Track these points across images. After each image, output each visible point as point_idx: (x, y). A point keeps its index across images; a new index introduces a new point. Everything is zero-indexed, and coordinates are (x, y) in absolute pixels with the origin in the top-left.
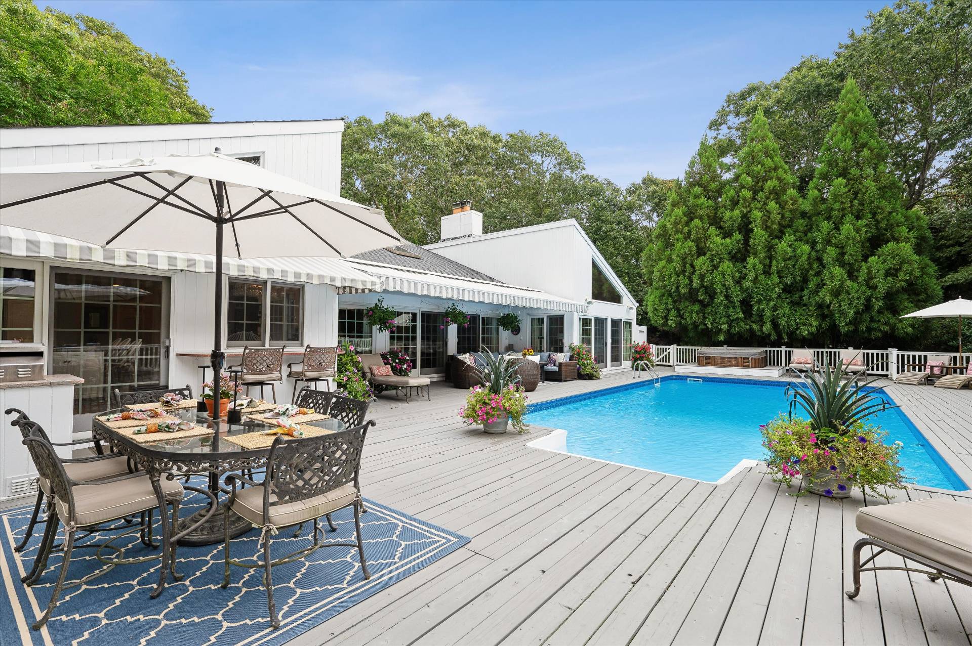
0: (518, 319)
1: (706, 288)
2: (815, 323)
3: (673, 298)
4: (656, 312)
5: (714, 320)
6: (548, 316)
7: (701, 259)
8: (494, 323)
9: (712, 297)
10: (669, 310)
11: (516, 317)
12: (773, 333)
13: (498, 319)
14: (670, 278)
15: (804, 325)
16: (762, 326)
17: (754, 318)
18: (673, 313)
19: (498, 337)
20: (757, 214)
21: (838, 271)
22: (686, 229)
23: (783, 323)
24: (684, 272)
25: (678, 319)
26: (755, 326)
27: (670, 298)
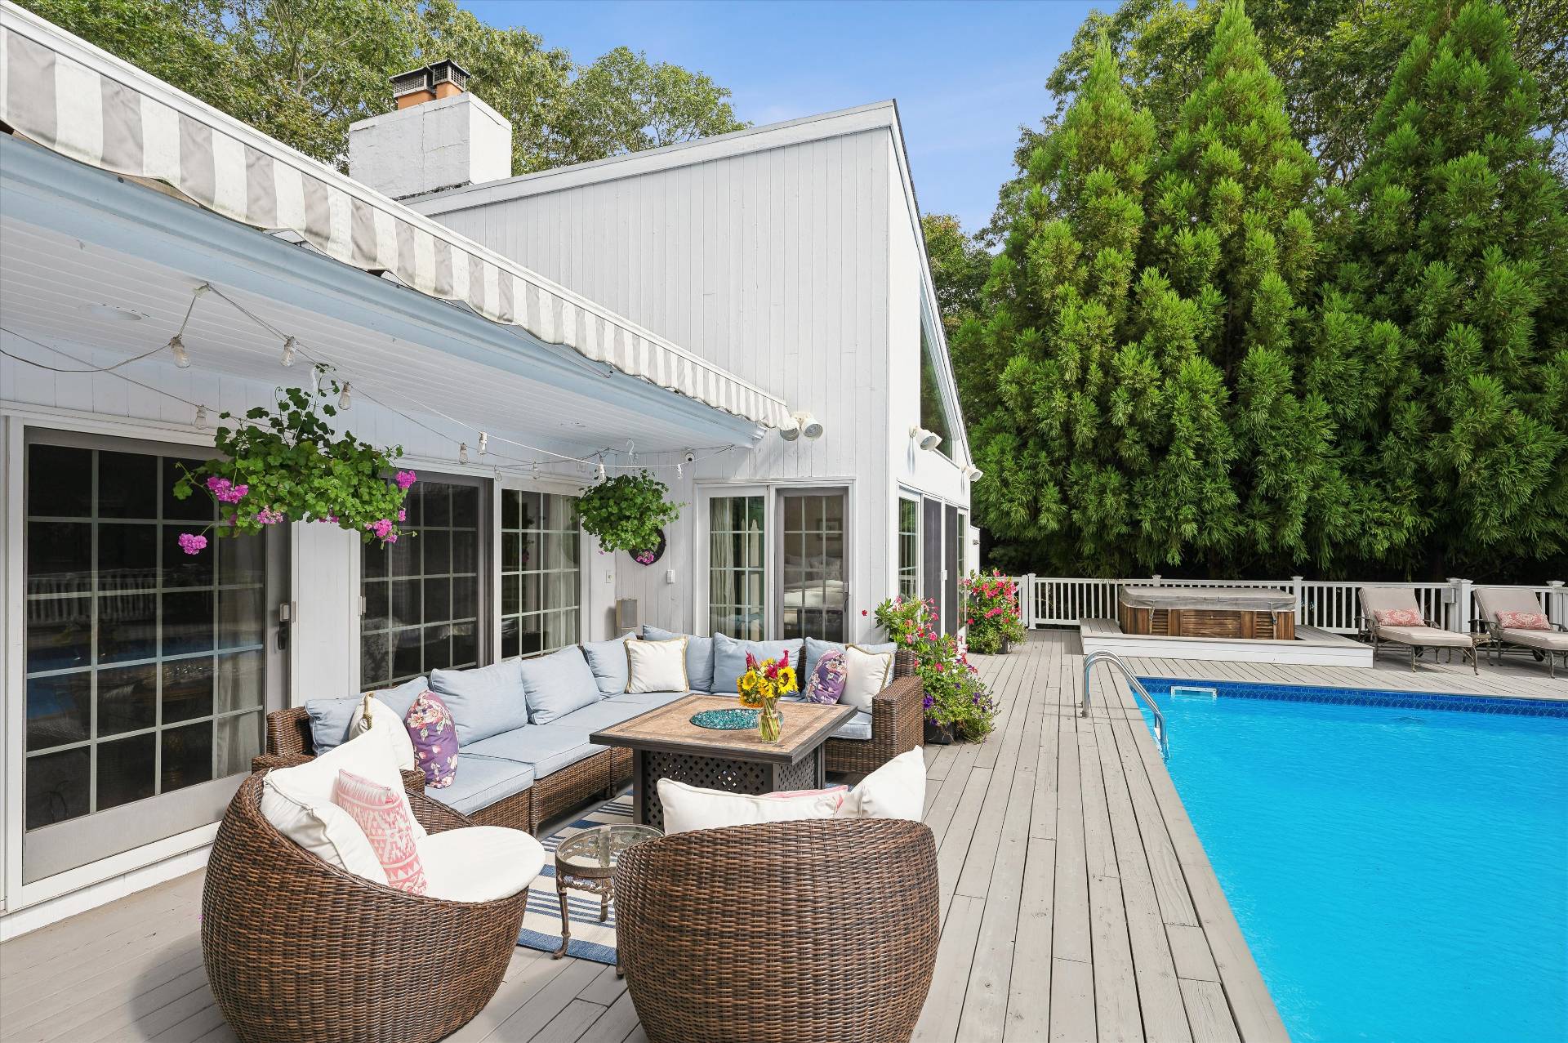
0: (666, 499)
1: (1143, 426)
2: (1409, 521)
3: (1050, 453)
4: (1005, 490)
5: (1160, 510)
6: (779, 491)
7: (1131, 351)
8: (561, 515)
9: (1159, 451)
10: (1040, 485)
11: (657, 494)
12: (1302, 545)
13: (576, 501)
14: (1049, 397)
15: (1380, 523)
16: (1275, 529)
17: (1258, 506)
18: (1051, 492)
19: (578, 576)
20: (1263, 239)
21: (1487, 385)
22: (1083, 272)
23: (1336, 519)
24: (1082, 383)
25: (1064, 507)
26: (1262, 530)
27: (1044, 454)
